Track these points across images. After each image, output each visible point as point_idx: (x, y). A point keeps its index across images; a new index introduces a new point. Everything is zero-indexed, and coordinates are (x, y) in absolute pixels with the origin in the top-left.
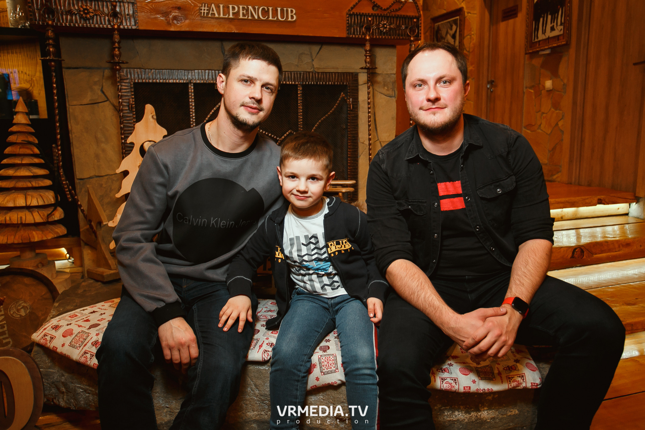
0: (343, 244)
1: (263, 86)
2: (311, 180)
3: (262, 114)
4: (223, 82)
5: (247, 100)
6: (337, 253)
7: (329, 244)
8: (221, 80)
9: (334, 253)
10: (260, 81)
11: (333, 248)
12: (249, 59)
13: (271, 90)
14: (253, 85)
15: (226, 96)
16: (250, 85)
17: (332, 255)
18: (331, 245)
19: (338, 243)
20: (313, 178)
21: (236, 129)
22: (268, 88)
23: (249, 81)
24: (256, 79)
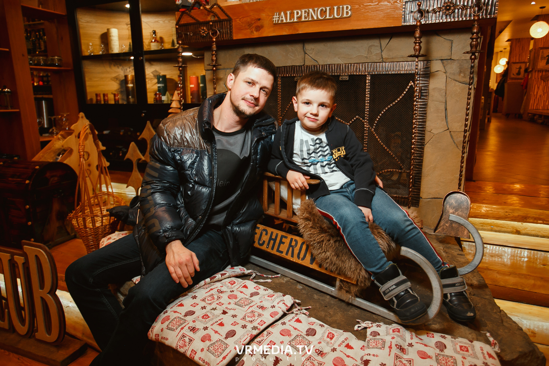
0: (342, 150)
1: (261, 89)
2: (321, 107)
3: (257, 108)
4: (232, 80)
5: (248, 96)
6: (339, 158)
7: (334, 152)
8: (231, 78)
9: (337, 158)
10: (260, 84)
11: (337, 154)
12: (255, 67)
13: (266, 92)
14: (254, 86)
15: (232, 90)
16: (252, 86)
17: (337, 160)
18: (335, 152)
19: (339, 150)
20: (322, 105)
21: (235, 115)
22: (264, 91)
23: (252, 83)
24: (257, 83)
